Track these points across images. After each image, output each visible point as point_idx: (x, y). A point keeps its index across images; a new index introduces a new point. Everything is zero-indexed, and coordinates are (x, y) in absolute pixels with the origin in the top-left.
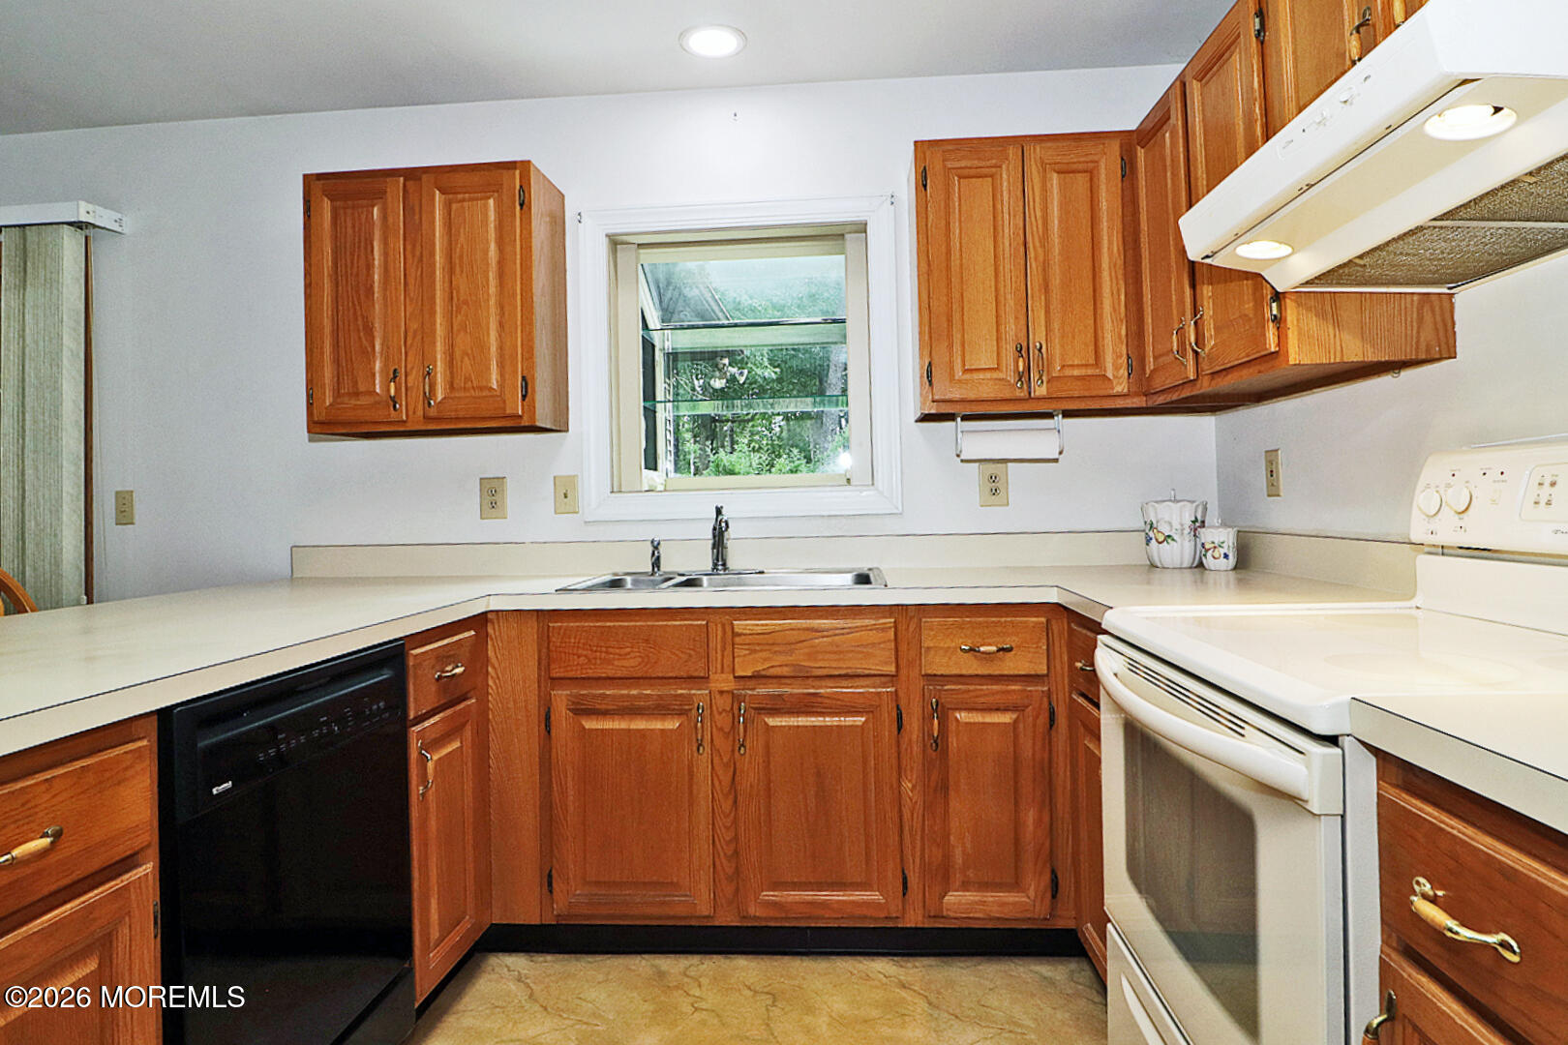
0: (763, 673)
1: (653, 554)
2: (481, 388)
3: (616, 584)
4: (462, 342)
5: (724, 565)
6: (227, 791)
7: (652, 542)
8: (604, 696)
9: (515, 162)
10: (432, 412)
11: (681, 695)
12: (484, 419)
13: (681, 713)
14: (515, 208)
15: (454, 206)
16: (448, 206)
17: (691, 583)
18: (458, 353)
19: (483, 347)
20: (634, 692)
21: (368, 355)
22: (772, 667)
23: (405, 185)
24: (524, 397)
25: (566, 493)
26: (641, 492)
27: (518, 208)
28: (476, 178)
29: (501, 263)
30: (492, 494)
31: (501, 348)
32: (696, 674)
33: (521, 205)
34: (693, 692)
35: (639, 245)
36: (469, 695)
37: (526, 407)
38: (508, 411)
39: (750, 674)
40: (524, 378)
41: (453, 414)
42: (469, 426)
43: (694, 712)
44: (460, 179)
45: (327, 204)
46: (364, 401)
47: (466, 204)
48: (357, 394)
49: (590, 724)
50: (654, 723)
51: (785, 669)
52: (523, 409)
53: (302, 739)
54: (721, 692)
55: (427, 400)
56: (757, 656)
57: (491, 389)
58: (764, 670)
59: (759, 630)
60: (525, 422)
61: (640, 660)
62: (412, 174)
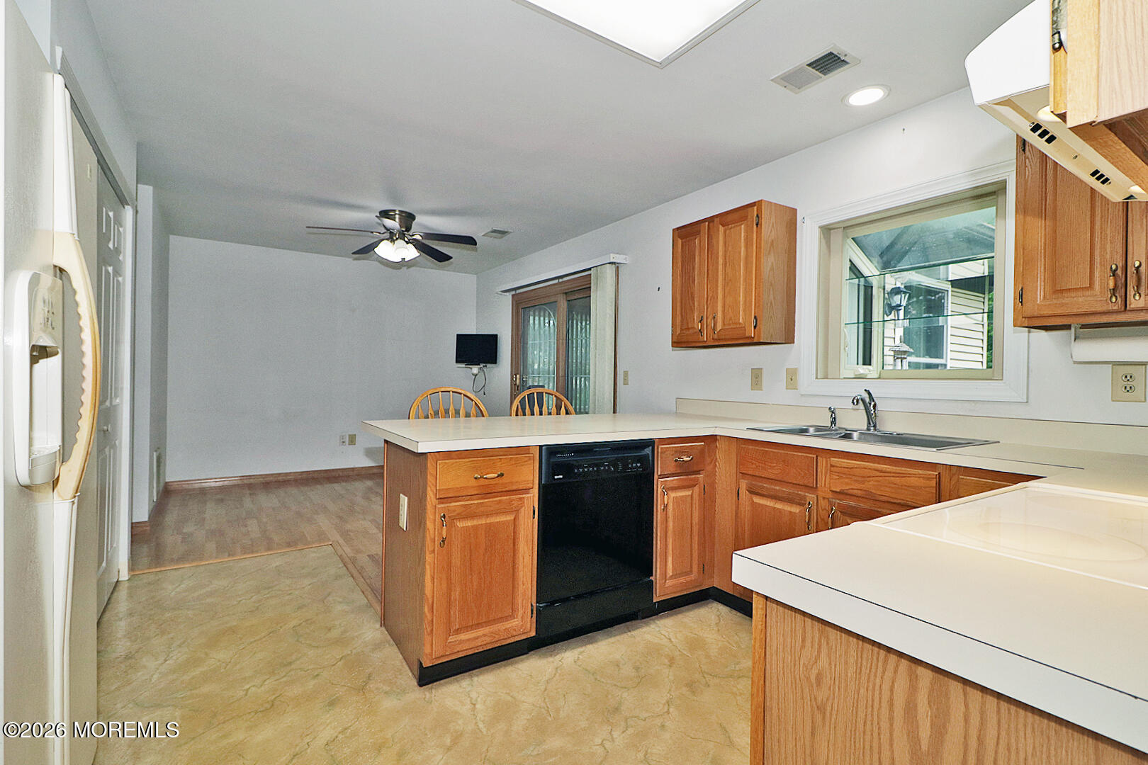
0: (845, 491)
1: (832, 416)
2: (736, 324)
3: (803, 431)
4: (729, 300)
5: (875, 426)
6: (560, 479)
7: (830, 408)
8: (764, 487)
9: (755, 203)
10: (716, 337)
11: (800, 494)
12: (737, 339)
13: (800, 504)
14: (753, 227)
15: (728, 232)
16: (725, 232)
17: (847, 436)
18: (727, 307)
19: (737, 302)
20: (778, 488)
21: (692, 310)
22: (852, 489)
23: (708, 225)
24: (755, 327)
25: (792, 378)
26: (840, 379)
27: (755, 226)
28: (736, 216)
29: (746, 258)
30: (757, 376)
31: (745, 302)
32: (808, 485)
33: (757, 225)
34: (806, 494)
35: (844, 228)
36: (701, 472)
37: (756, 333)
38: (747, 335)
39: (838, 490)
40: (755, 317)
41: (723, 337)
42: (725, 343)
43: (807, 505)
44: (730, 218)
45: (680, 241)
46: (691, 331)
47: (732, 230)
48: (688, 329)
49: (757, 500)
50: (787, 506)
51: (859, 492)
52: (754, 334)
53: (595, 469)
54: (824, 498)
55: (714, 329)
56: (842, 480)
57: (740, 324)
58: (847, 490)
59: (845, 465)
60: (755, 340)
61: (780, 471)
62: (710, 220)
